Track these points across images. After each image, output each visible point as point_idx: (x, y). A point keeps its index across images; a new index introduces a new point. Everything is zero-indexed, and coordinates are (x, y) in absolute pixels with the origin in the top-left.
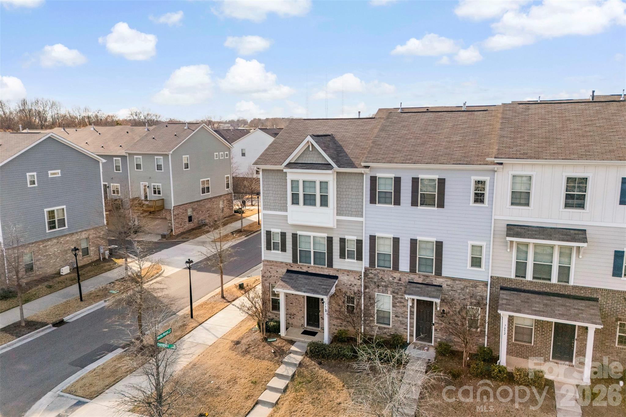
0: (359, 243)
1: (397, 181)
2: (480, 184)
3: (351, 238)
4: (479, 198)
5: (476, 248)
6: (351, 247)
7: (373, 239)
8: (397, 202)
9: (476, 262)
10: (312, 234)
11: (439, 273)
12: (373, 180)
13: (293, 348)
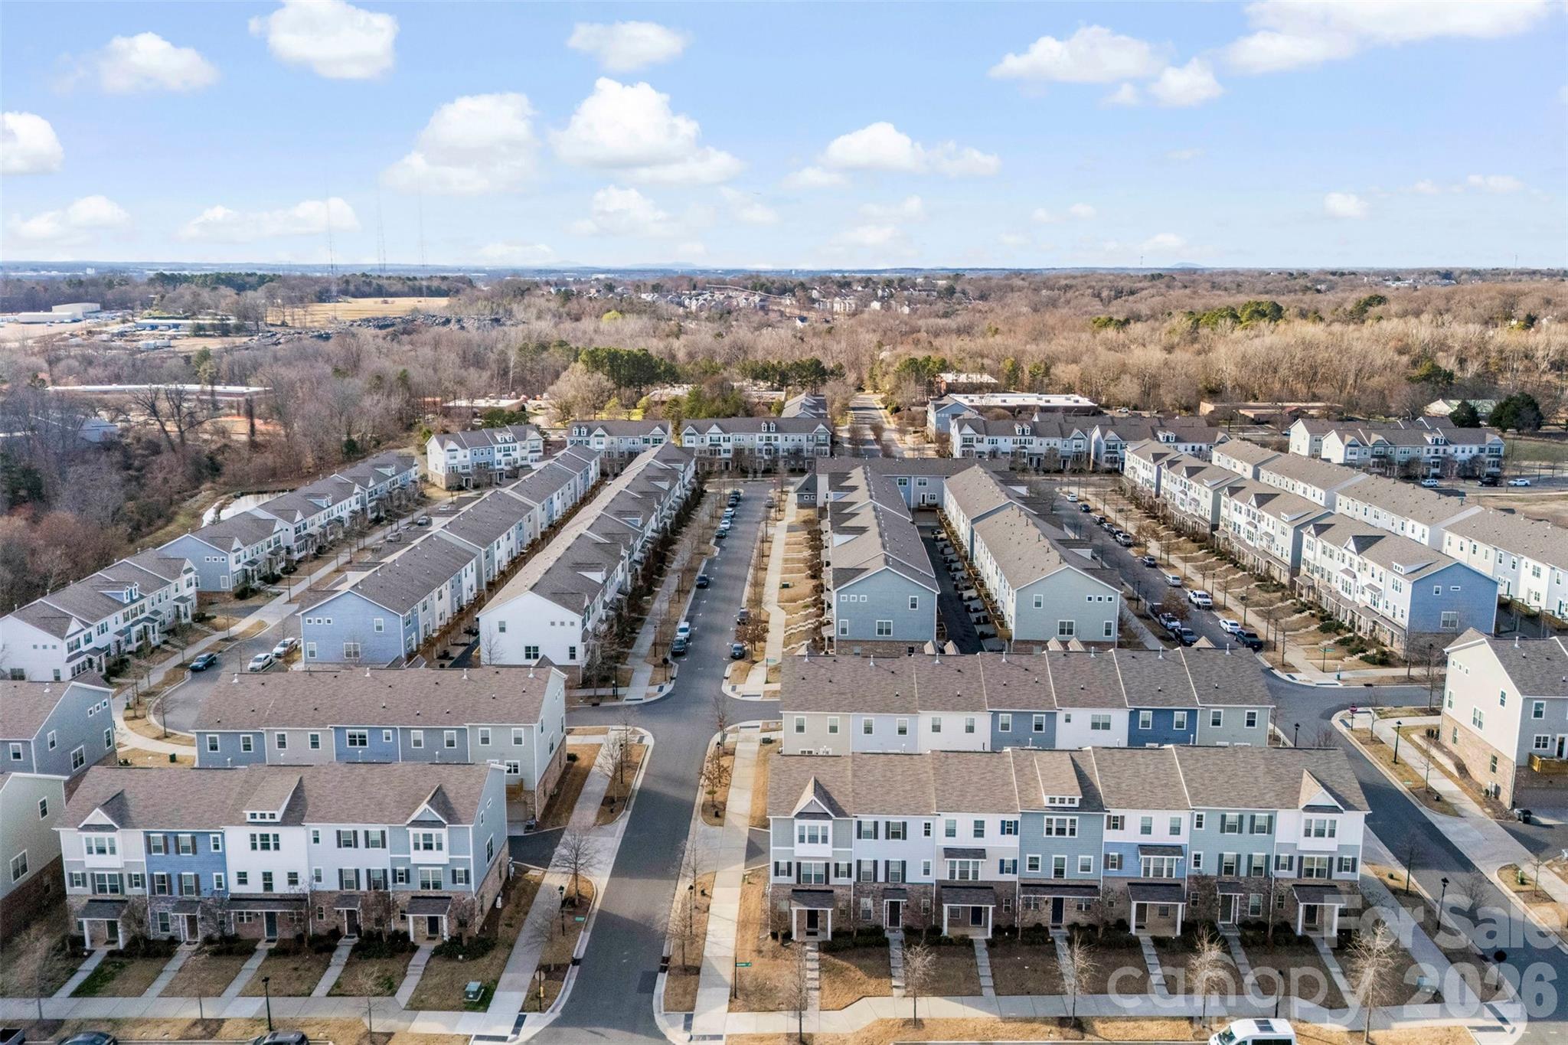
0: (850, 866)
1: (876, 824)
2: (927, 826)
3: (843, 863)
4: (927, 833)
5: (927, 864)
6: (843, 868)
7: (859, 862)
8: (876, 837)
9: (927, 872)
10: (813, 862)
11: (904, 880)
12: (859, 823)
13: (808, 948)
